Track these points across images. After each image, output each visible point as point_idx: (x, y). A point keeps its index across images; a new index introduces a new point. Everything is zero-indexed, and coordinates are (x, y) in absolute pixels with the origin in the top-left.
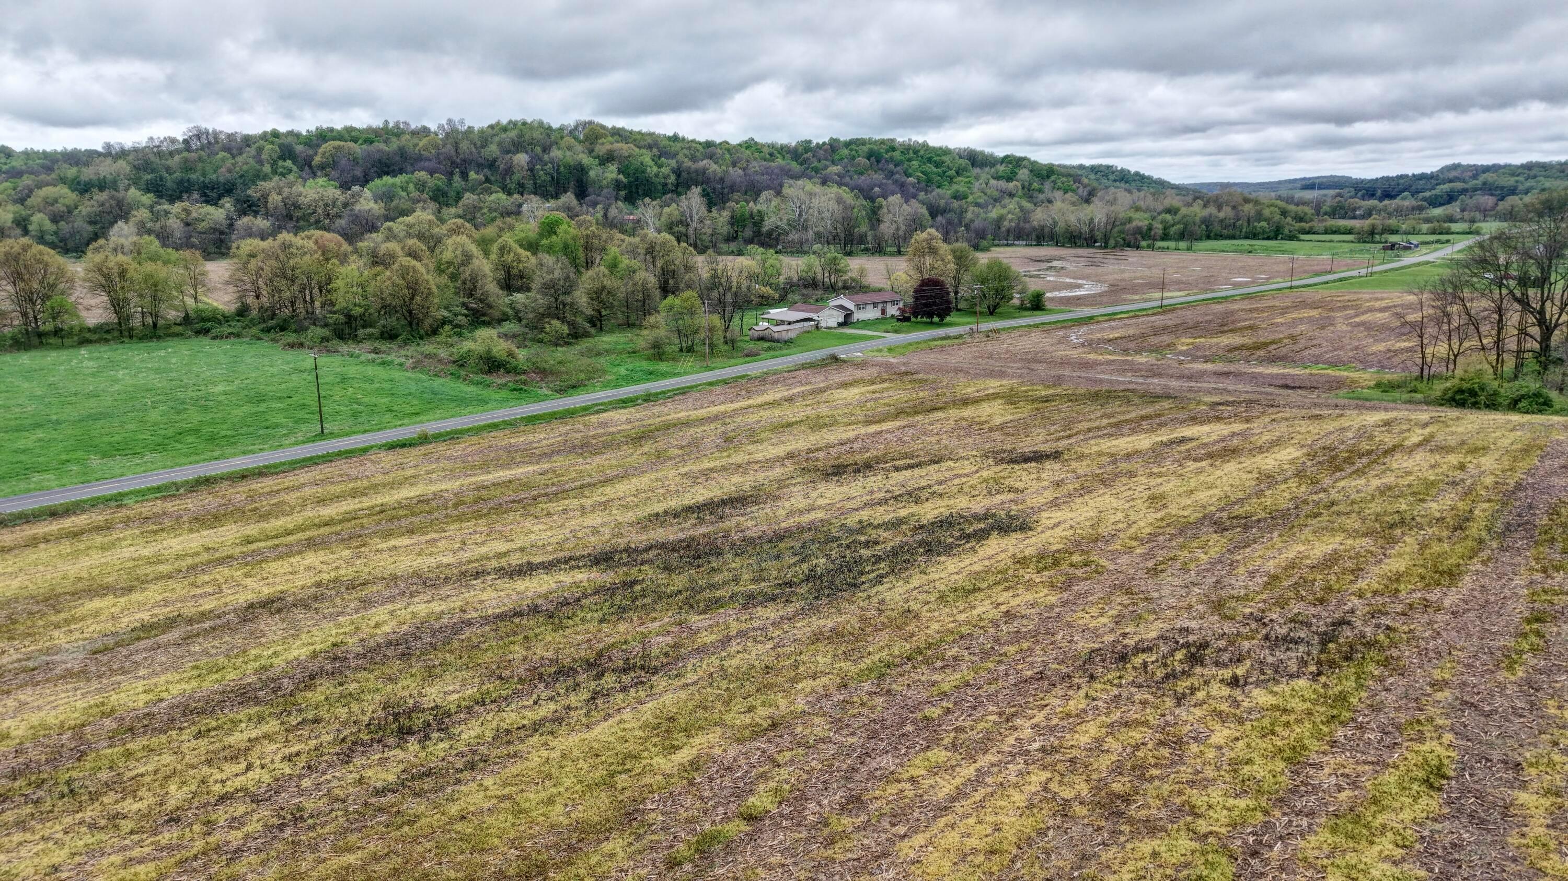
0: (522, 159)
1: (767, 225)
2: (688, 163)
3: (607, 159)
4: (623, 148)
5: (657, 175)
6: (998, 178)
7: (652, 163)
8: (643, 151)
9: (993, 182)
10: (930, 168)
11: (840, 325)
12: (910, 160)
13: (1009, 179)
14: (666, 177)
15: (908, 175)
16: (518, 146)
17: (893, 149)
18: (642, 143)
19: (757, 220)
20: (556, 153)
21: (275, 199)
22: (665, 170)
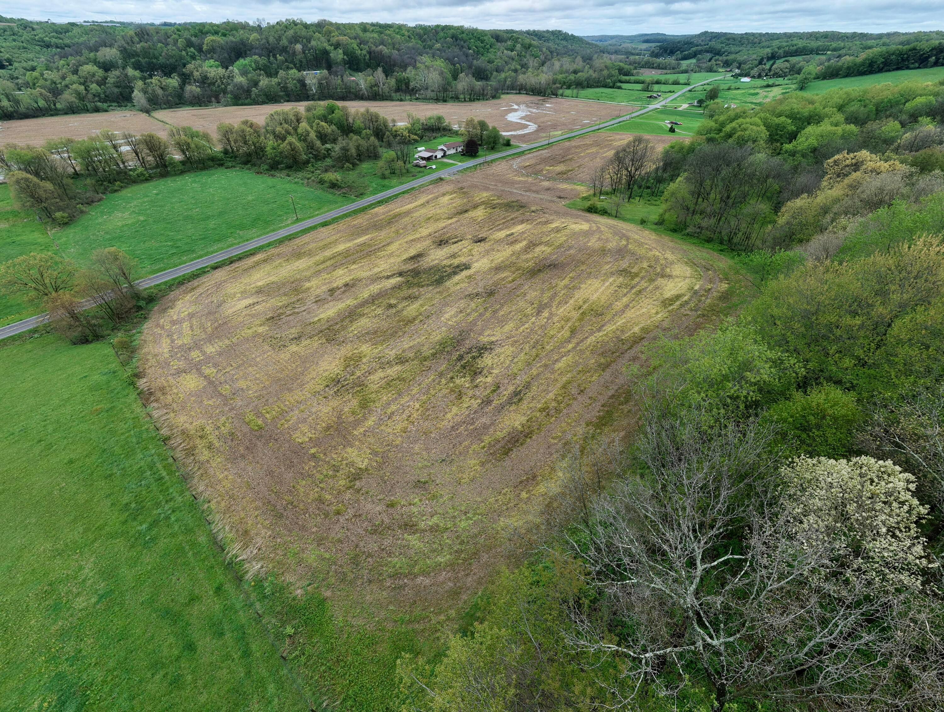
0: (299, 47)
1: (412, 85)
2: (374, 48)
3: (337, 46)
4: (344, 39)
5: (361, 55)
6: (507, 49)
7: (357, 48)
8: (353, 41)
9: (505, 51)
10: (479, 44)
11: (442, 157)
12: (470, 39)
13: (512, 50)
14: (365, 56)
15: (469, 49)
16: (296, 39)
17: (463, 33)
18: (351, 36)
19: (407, 82)
20: (313, 43)
21: (196, 74)
22: (364, 52)
